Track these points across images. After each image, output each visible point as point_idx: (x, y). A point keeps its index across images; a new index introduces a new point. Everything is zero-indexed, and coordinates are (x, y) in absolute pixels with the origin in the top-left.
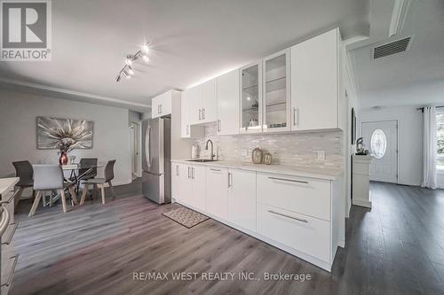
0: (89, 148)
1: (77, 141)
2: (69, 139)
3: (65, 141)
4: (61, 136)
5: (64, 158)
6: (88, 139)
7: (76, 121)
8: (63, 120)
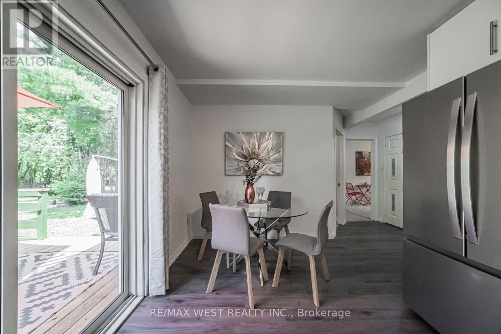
0: (279, 175)
1: (264, 164)
2: (256, 161)
3: (252, 163)
4: (247, 157)
5: (250, 190)
6: (277, 161)
7: (263, 134)
8: (249, 134)
